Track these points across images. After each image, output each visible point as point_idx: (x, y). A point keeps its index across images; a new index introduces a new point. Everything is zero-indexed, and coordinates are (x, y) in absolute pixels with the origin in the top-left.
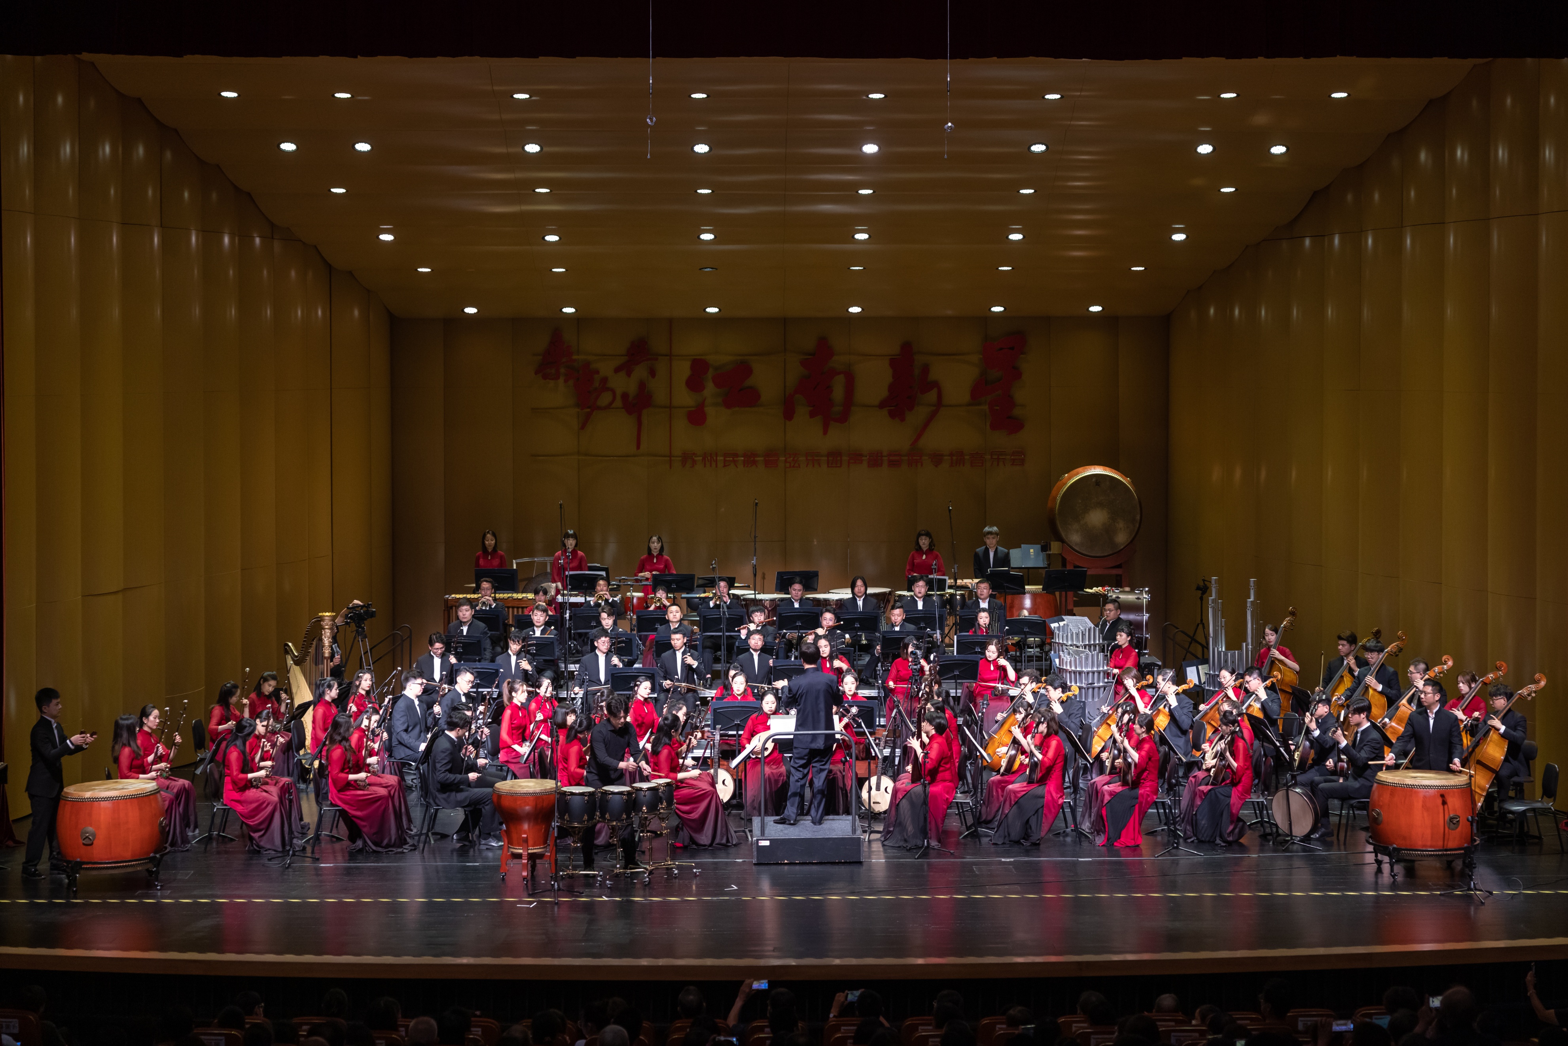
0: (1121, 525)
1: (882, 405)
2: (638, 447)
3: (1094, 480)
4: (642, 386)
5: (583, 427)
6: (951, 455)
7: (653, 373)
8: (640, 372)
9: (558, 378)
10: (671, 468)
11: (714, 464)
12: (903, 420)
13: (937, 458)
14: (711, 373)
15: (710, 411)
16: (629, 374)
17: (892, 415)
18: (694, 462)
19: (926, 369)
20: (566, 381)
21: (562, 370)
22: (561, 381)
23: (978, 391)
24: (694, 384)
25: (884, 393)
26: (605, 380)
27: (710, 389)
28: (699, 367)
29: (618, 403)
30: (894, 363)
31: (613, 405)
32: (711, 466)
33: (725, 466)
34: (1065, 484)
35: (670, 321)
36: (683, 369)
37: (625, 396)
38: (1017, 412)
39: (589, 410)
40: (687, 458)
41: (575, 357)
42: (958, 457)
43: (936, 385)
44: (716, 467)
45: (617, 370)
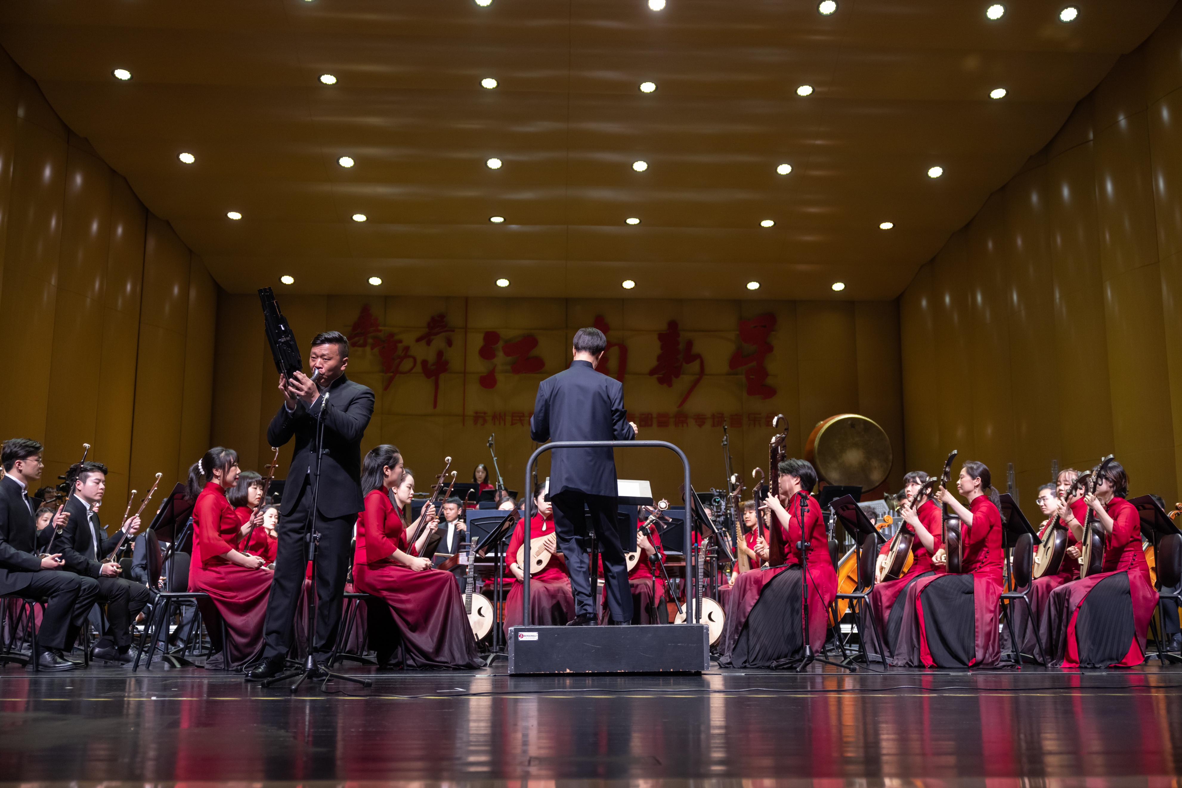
0: (875, 463)
1: (652, 373)
2: (435, 406)
3: (849, 422)
4: (440, 354)
5: (386, 388)
6: (713, 416)
7: (450, 343)
8: (438, 342)
9: (364, 345)
10: (464, 425)
11: (502, 423)
12: (670, 385)
13: (700, 420)
14: (501, 344)
15: (500, 377)
16: (429, 343)
17: (661, 381)
18: (485, 421)
19: (690, 344)
20: (372, 349)
21: (370, 341)
22: (368, 349)
23: (736, 361)
24: (487, 353)
25: (653, 363)
26: (407, 348)
27: (501, 359)
28: (491, 338)
29: (419, 368)
30: (662, 337)
31: (414, 370)
32: (500, 424)
33: (512, 424)
34: (822, 427)
35: (467, 299)
36: (477, 341)
37: (424, 363)
38: (769, 381)
39: (392, 374)
40: (479, 417)
41: (380, 328)
42: (718, 419)
43: (698, 356)
44: (505, 424)
45: (418, 340)
